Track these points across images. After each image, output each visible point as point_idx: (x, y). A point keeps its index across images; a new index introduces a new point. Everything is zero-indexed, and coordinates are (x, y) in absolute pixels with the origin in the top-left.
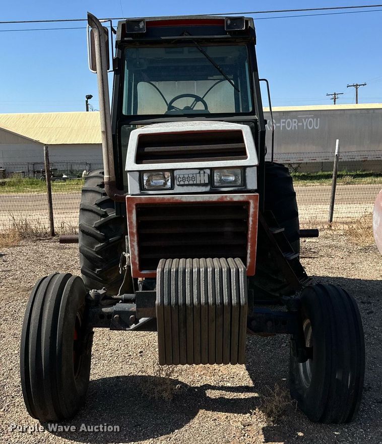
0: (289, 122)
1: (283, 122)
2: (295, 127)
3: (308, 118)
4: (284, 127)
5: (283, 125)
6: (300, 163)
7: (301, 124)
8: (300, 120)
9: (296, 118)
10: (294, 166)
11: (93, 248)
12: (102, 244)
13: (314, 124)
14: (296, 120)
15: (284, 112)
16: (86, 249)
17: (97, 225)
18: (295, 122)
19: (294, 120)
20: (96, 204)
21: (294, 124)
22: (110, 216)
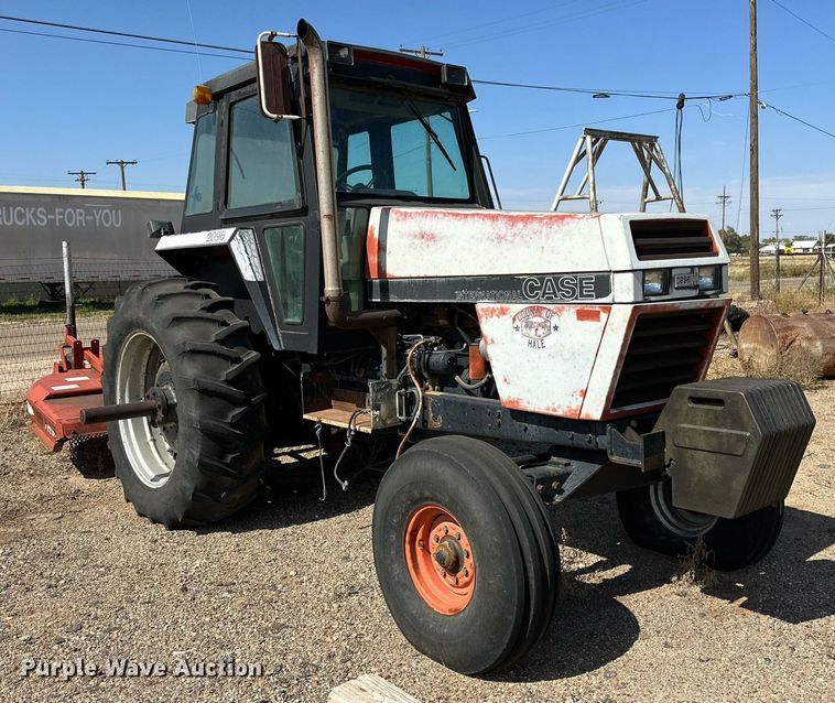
0: (69, 213)
1: (60, 213)
2: (81, 221)
3: (103, 209)
4: (62, 221)
5: (58, 217)
6: (93, 283)
7: (91, 218)
8: (88, 212)
9: (82, 207)
10: (84, 287)
11: (225, 417)
12: (242, 409)
13: (112, 218)
14: (81, 211)
15: (59, 196)
16: (210, 421)
17: (231, 377)
18: (81, 214)
19: (78, 210)
20: (216, 341)
21: (78, 218)
22: (245, 359)
